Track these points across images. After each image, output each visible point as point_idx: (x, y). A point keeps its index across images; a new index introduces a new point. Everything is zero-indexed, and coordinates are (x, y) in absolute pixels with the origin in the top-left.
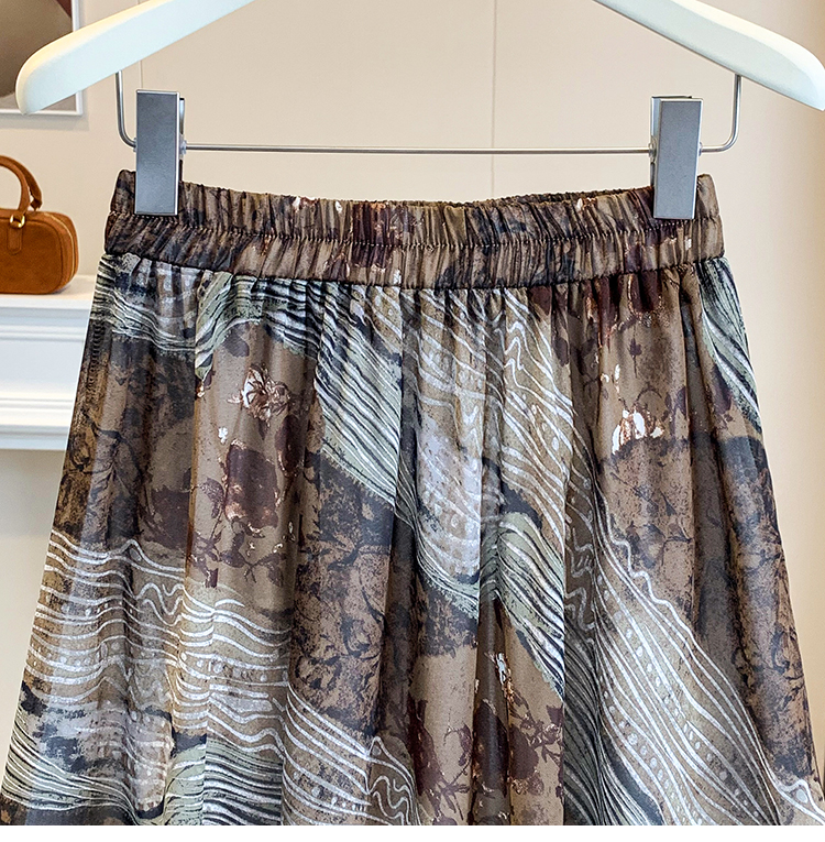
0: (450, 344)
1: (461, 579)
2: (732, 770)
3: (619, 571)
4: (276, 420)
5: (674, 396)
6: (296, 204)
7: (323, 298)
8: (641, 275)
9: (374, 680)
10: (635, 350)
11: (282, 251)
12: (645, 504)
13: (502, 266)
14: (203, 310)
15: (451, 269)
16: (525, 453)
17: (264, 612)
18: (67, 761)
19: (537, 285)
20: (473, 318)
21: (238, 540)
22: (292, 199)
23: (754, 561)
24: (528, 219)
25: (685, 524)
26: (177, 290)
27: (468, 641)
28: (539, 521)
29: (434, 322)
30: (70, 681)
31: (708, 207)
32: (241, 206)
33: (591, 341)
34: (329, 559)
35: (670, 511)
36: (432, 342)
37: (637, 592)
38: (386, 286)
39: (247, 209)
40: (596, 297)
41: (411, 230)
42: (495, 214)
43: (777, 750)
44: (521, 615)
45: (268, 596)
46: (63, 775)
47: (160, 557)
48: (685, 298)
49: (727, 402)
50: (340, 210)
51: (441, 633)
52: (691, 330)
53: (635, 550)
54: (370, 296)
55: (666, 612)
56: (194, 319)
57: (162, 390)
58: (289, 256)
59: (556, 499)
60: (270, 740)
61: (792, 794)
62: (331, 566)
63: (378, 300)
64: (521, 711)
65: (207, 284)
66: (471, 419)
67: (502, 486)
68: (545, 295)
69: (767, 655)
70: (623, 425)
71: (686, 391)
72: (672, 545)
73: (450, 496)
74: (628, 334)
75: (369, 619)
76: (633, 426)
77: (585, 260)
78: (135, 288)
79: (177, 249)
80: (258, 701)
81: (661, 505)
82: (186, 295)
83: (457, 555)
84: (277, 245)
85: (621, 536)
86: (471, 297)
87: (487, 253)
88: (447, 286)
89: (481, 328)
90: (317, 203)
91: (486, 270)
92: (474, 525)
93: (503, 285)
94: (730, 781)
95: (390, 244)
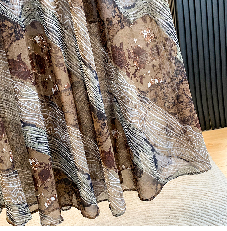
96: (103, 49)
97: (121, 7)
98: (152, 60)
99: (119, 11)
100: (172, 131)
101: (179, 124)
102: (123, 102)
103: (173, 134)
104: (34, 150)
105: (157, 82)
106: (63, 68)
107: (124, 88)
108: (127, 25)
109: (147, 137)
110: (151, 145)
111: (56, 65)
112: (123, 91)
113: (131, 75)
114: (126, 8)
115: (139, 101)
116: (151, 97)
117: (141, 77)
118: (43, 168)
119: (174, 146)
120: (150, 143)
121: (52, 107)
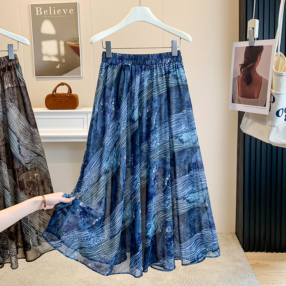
2: (26, 130)
3: (9, 103)
5: (14, 81)
10: (9, 76)
31: (16, 58)
43: (31, 125)
48: (14, 69)
49: (21, 81)
52: (15, 73)
53: (11, 101)
55: (16, 108)
69: (29, 113)
70: (7, 85)
72: (15, 100)
74: (7, 74)
76: (9, 85)
81: (14, 95)
85: (8, 99)
94: (26, 132)
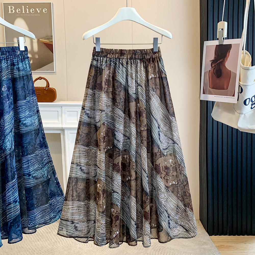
0: (131, 66)
1: (133, 94)
2: (165, 118)
3: (151, 92)
4: (111, 75)
6: (114, 50)
7: (117, 61)
8: (152, 58)
9: (124, 106)
10: (152, 67)
11: (112, 55)
12: (154, 85)
13: (137, 57)
14: (103, 62)
15: (131, 57)
16: (140, 79)
17: (110, 98)
18: (87, 116)
19: (141, 59)
20: (134, 63)
21: (107, 90)
22: (113, 49)
23: (166, 91)
24: (140, 52)
25: (159, 87)
26: (100, 60)
27: (134, 101)
28: (142, 87)
29: (129, 63)
30: (88, 106)
31: (159, 50)
32: (107, 50)
33: (147, 66)
34: (118, 91)
35: (157, 85)
36: (129, 66)
37: (153, 95)
38: (124, 59)
39: (108, 50)
40: (148, 61)
41: (127, 52)
42: (136, 51)
43: (170, 113)
44: (140, 98)
45: (111, 96)
46: (87, 118)
47: (98, 91)
48: (157, 61)
49: (162, 73)
50: (118, 50)
51: (131, 100)
52: (158, 65)
53: (153, 90)
54: (122, 60)
55: (157, 97)
56: (102, 63)
57: (98, 72)
58: (113, 55)
59: (143, 84)
60: (111, 114)
61: (172, 119)
62: (118, 92)
63: (123, 61)
64: (141, 109)
65: (104, 59)
66: (134, 75)
67: (137, 83)
68: (142, 60)
70: (151, 76)
71: (158, 71)
72: (157, 89)
73: (132, 84)
74: (151, 65)
75: (123, 99)
77: (146, 56)
78: (96, 60)
79: (100, 55)
80: (110, 109)
81: (156, 85)
82: (101, 60)
83: (133, 91)
84: (111, 54)
85: (151, 88)
86: (133, 60)
87: (135, 55)
88: (130, 59)
89: (135, 64)
90: (116, 49)
91: (135, 57)
92: (134, 87)
93: (137, 59)
95: (124, 54)
96: (151, 165)
97: (161, 149)
98: (173, 173)
99: (160, 150)
100: (179, 209)
101: (183, 206)
102: (158, 189)
103: (180, 211)
104: (115, 204)
105: (174, 183)
106: (134, 170)
107: (158, 183)
108: (163, 156)
109: (167, 209)
110: (168, 214)
111: (132, 169)
112: (158, 185)
113: (162, 178)
114: (163, 149)
115: (165, 191)
116: (171, 190)
117: (167, 180)
118: (117, 214)
119: (179, 218)
120: (168, 213)
121: (125, 187)
